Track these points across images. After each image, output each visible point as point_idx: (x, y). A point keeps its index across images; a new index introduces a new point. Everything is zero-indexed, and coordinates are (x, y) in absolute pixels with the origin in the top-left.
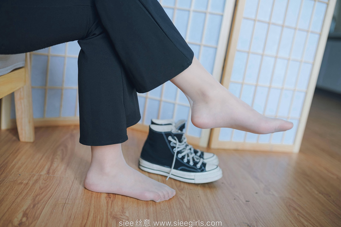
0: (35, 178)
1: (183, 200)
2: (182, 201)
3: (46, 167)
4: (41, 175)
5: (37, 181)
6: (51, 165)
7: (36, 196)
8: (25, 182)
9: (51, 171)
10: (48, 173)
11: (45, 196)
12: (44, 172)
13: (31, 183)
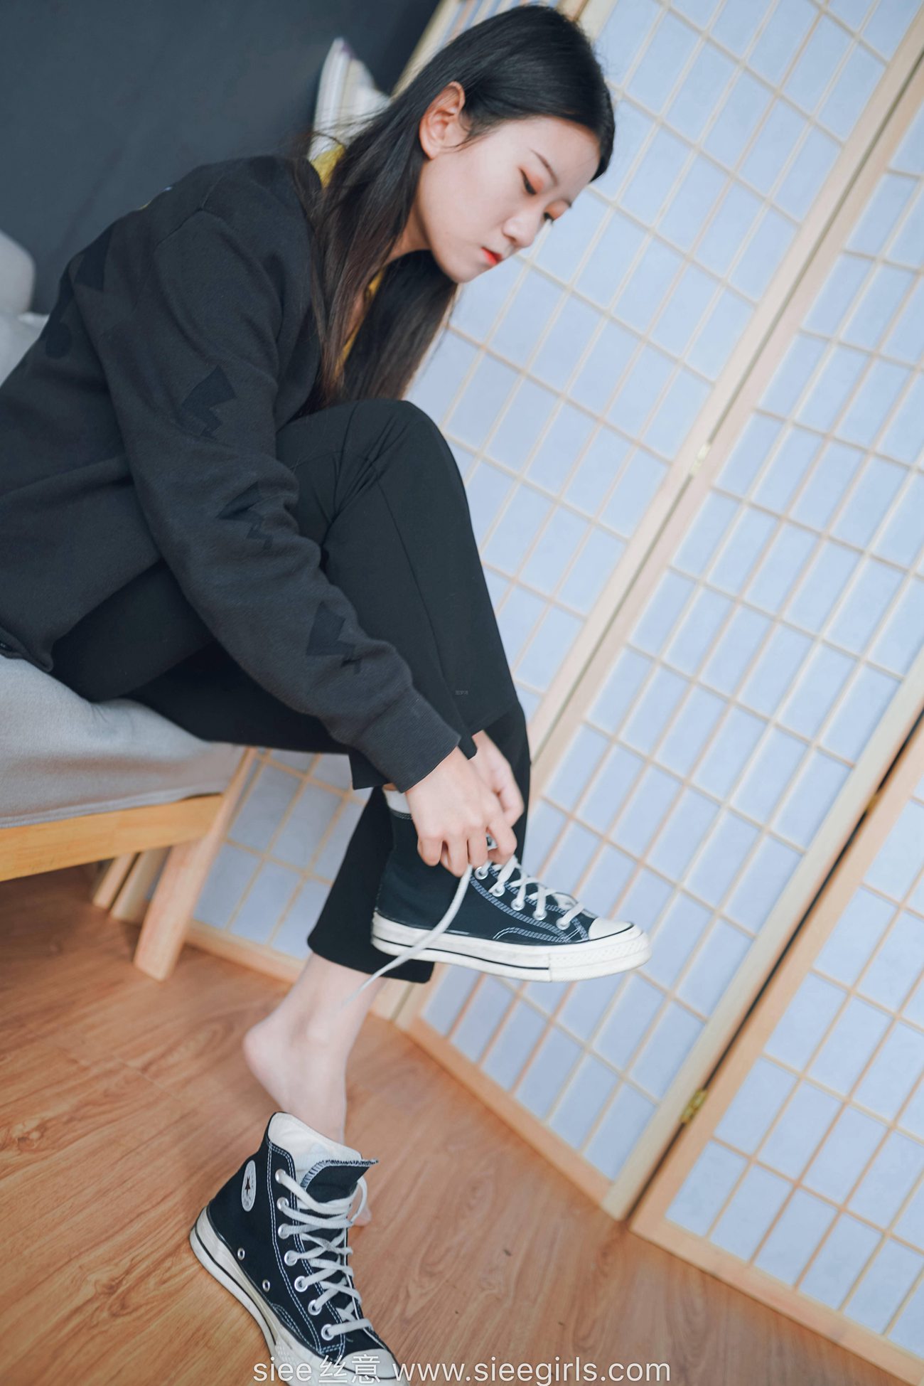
0: (110, 1065)
1: (408, 1296)
2: (402, 1297)
3: (148, 1056)
4: (124, 1066)
5: (110, 1073)
6: (163, 1056)
7: (87, 1104)
8: (84, 1063)
9: (153, 1068)
10: (145, 1069)
11: (104, 1113)
12: (136, 1063)
13: (95, 1071)
